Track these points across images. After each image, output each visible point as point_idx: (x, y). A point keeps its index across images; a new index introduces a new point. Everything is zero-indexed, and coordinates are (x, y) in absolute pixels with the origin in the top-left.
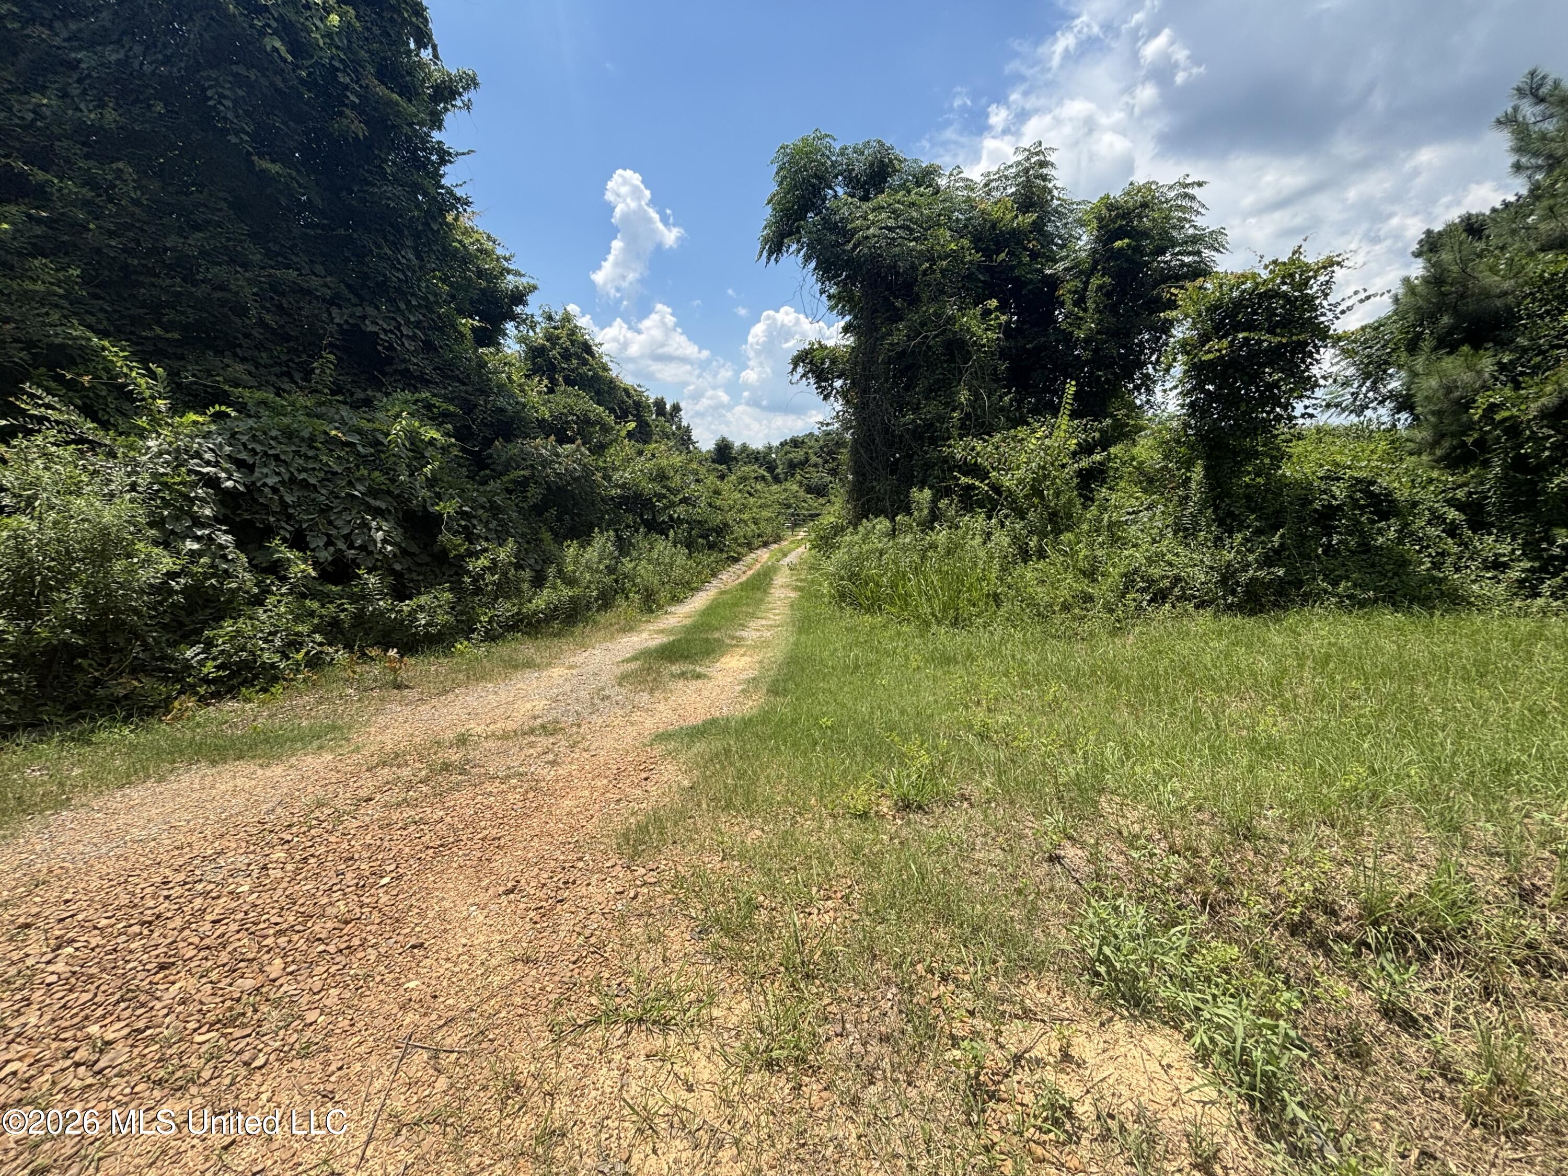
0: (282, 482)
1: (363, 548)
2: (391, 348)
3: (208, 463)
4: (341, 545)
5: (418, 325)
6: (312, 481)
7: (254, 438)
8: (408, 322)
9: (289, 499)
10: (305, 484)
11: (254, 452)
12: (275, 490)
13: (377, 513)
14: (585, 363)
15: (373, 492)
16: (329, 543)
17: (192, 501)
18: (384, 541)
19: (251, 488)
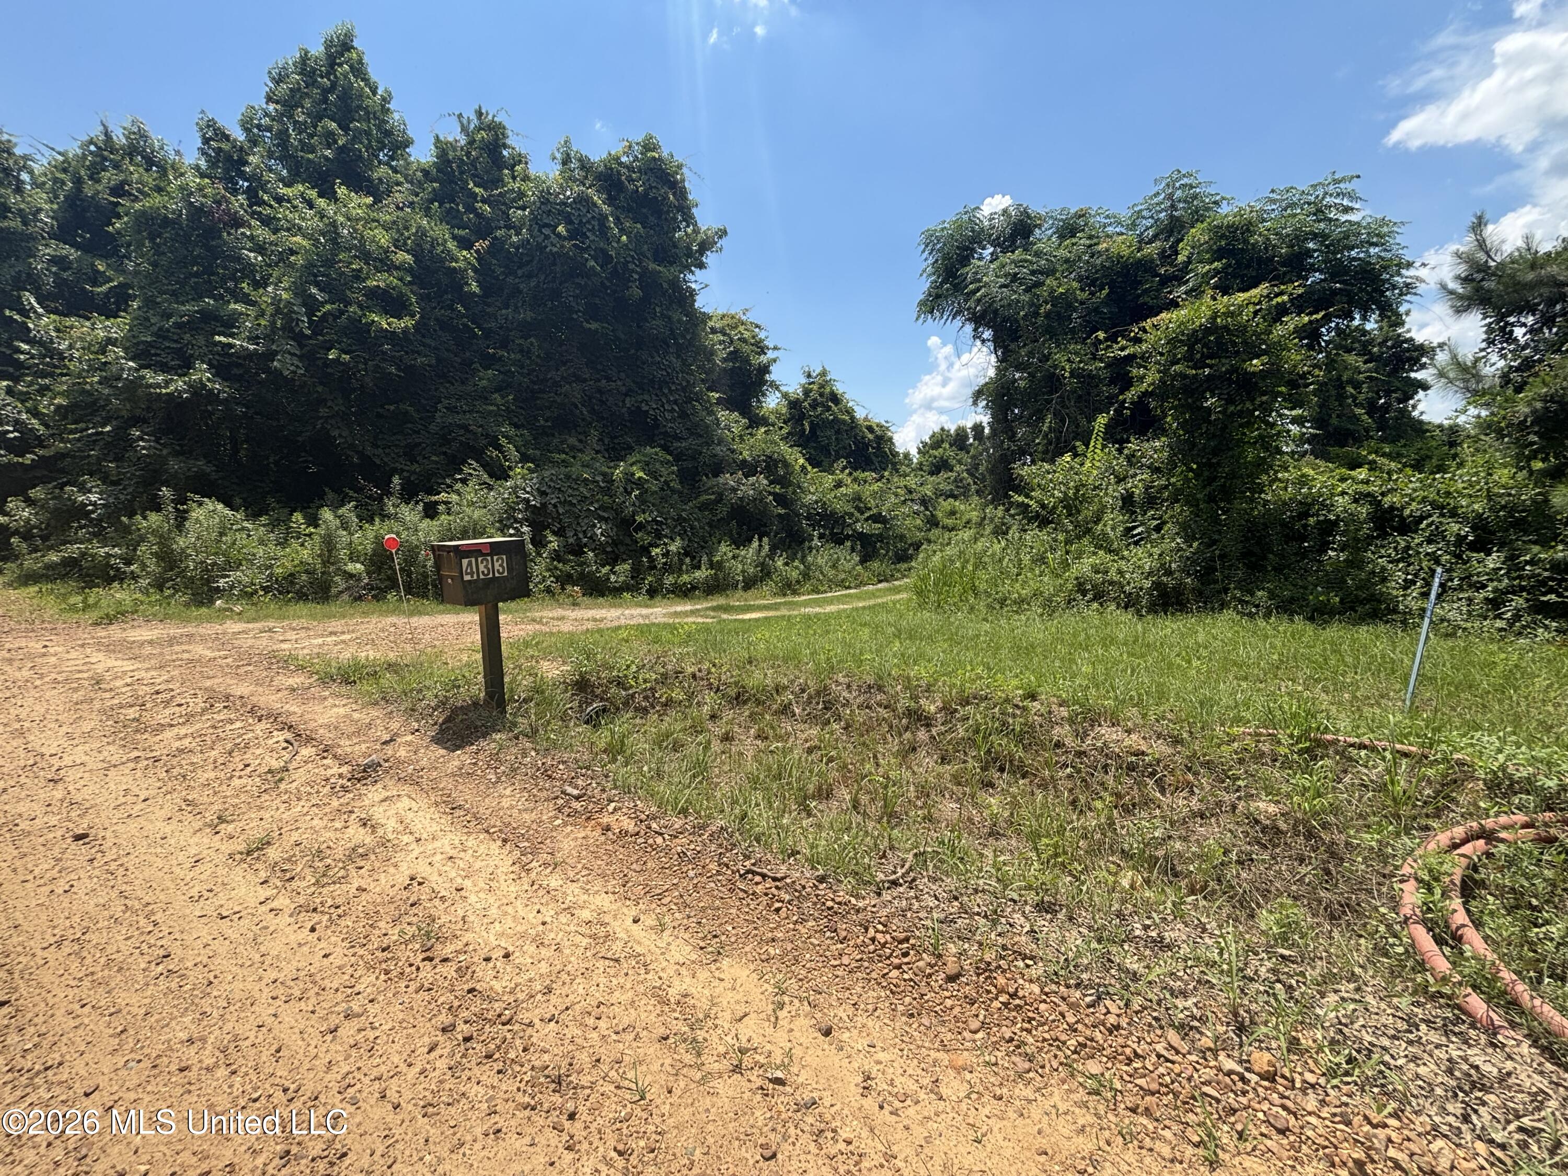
0: (560, 502)
1: (591, 538)
2: (656, 419)
3: (528, 493)
4: (581, 535)
5: (675, 402)
6: (575, 501)
7: (551, 480)
8: (669, 401)
9: (561, 511)
10: (571, 504)
11: (550, 487)
12: (555, 506)
13: (601, 519)
14: (829, 409)
15: (602, 508)
16: (576, 534)
17: (515, 510)
18: (602, 534)
19: (544, 505)
